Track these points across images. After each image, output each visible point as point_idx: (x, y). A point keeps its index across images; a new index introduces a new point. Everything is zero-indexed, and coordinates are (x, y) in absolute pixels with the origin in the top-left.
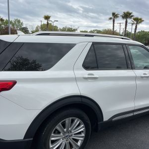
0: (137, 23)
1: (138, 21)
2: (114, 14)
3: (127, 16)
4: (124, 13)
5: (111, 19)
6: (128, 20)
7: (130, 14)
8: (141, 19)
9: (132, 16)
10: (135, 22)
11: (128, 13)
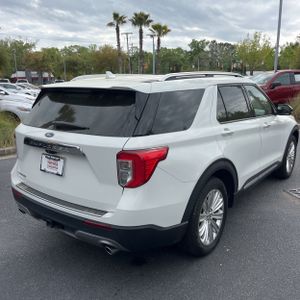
0: (159, 35)
1: (161, 30)
2: (116, 16)
3: (140, 20)
4: (136, 15)
5: (111, 24)
6: (143, 27)
7: (147, 17)
8: (165, 28)
9: (150, 21)
10: (156, 33)
11: (142, 14)
